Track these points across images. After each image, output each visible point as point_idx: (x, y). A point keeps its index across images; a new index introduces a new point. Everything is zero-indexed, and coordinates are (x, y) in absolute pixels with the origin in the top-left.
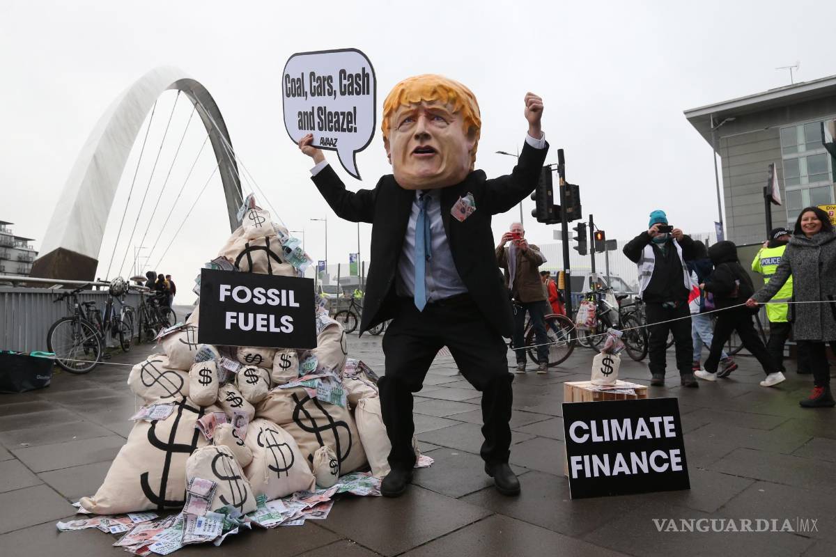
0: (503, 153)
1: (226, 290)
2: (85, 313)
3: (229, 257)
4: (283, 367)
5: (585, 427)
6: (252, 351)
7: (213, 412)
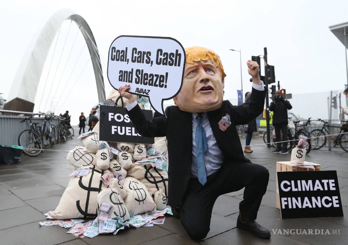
0: (233, 50)
1: (112, 115)
2: (35, 128)
3: (113, 99)
4: (139, 153)
5: (289, 183)
6: (125, 145)
7: (108, 173)
